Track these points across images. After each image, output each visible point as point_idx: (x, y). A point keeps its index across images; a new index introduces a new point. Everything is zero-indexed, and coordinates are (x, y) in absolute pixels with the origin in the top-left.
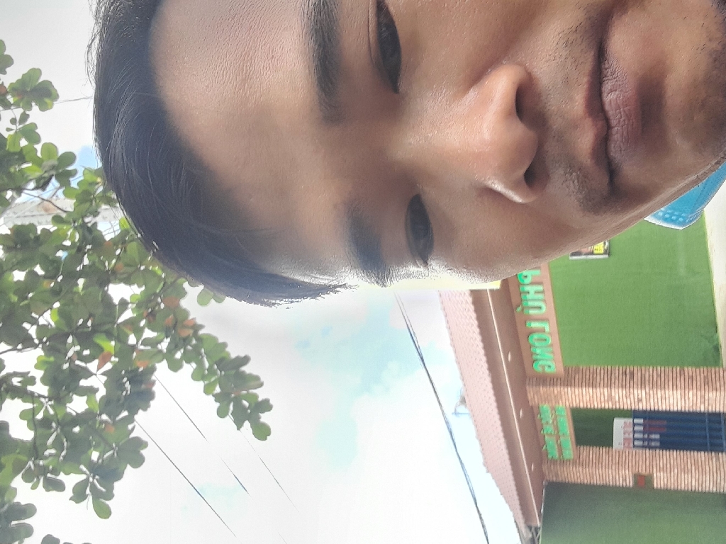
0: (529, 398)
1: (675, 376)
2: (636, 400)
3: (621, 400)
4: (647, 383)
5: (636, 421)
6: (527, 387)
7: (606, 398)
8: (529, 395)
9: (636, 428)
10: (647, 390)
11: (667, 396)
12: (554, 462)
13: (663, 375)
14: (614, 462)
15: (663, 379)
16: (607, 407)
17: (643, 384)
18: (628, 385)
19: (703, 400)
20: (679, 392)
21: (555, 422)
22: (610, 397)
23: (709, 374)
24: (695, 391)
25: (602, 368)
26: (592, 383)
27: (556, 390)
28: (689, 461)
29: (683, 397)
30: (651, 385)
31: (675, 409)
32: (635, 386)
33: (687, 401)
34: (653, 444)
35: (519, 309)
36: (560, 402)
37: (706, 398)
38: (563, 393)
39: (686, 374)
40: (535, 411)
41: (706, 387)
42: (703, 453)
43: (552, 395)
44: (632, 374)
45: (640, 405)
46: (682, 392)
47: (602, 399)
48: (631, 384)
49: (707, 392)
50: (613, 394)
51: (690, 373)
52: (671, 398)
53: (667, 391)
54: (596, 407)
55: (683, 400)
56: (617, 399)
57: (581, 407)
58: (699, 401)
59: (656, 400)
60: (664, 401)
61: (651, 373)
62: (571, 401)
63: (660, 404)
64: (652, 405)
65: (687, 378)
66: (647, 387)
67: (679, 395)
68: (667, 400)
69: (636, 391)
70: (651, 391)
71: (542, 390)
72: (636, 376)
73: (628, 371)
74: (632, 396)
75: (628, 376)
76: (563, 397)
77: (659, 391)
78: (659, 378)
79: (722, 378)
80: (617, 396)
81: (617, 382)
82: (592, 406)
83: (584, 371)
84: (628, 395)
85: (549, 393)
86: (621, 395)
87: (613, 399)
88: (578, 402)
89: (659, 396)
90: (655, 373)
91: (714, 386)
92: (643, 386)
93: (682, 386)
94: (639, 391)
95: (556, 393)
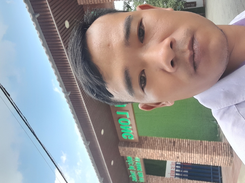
0: (120, 153)
1: (197, 145)
2: (176, 157)
3: (168, 156)
4: (182, 148)
6: (119, 147)
7: (160, 155)
8: (120, 151)
9: (177, 167)
10: (182, 153)
11: (193, 156)
12: (135, 182)
13: (191, 144)
16: (160, 159)
17: (180, 149)
18: (172, 149)
19: (212, 160)
20: (199, 155)
22: (162, 155)
23: (216, 145)
24: (208, 155)
25: (159, 138)
26: (153, 147)
27: (134, 149)
29: (201, 158)
30: (184, 150)
31: (197, 163)
32: (176, 150)
33: (203, 160)
34: (185, 175)
37: (214, 158)
38: (137, 151)
39: (203, 144)
40: (124, 158)
41: (214, 153)
43: (132, 151)
44: (174, 142)
45: (178, 159)
46: (201, 155)
47: (158, 156)
48: (174, 148)
49: (214, 156)
50: (164, 154)
51: (206, 145)
52: (195, 157)
53: (193, 154)
54: (155, 159)
55: (201, 159)
56: (166, 156)
57: (147, 158)
58: (210, 160)
59: (186, 158)
60: (191, 159)
61: (184, 143)
62: (142, 155)
63: (188, 160)
64: (184, 160)
65: (204, 147)
66: (182, 151)
67: (199, 157)
68: (193, 158)
69: (176, 153)
70: (184, 154)
71: (127, 149)
72: (176, 144)
73: (172, 141)
74: (173, 155)
75: (172, 144)
76: (138, 153)
77: (188, 154)
78: (189, 146)
79: (223, 148)
80: (166, 154)
81: (166, 146)
82: (153, 159)
83: (150, 140)
84: (171, 154)
85: (130, 150)
86: (168, 154)
87: (164, 156)
88: (145, 156)
89: (188, 156)
90: (187, 143)
91: (219, 153)
92: (180, 150)
93: (201, 152)
94: (178, 153)
95: (134, 151)
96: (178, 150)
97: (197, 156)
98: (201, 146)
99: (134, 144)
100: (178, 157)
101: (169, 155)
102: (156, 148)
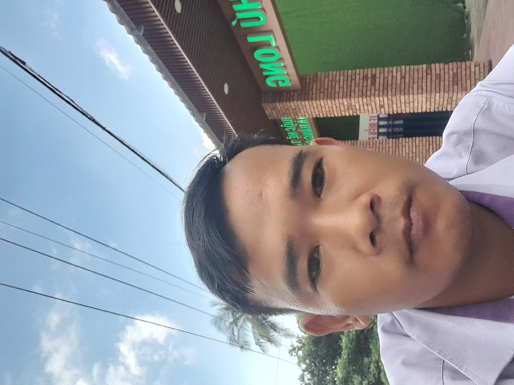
0: (268, 114)
1: (420, 77)
2: (378, 105)
3: (362, 107)
4: (390, 88)
6: (263, 105)
7: (346, 107)
8: (266, 111)
10: (390, 97)
11: (411, 100)
13: (407, 75)
15: (407, 82)
16: (347, 114)
17: (385, 90)
18: (369, 93)
19: (450, 101)
20: (424, 95)
21: (299, 129)
22: (350, 106)
23: (459, 70)
24: (442, 94)
25: (342, 74)
27: (293, 104)
28: (431, 146)
29: (428, 100)
30: (394, 90)
31: (420, 111)
32: (377, 92)
33: (433, 103)
35: (234, 23)
37: (455, 98)
38: (301, 107)
39: (433, 71)
40: (277, 122)
41: (455, 87)
43: (290, 108)
44: (374, 77)
45: (383, 110)
46: (428, 95)
47: (342, 108)
48: (373, 91)
49: (455, 94)
50: (353, 103)
51: (438, 72)
52: (416, 102)
53: (411, 96)
54: (336, 115)
55: (428, 103)
57: (322, 116)
58: (445, 102)
59: (399, 105)
61: (394, 75)
63: (403, 108)
64: (395, 109)
65: (434, 78)
66: (390, 93)
67: (424, 99)
68: (411, 104)
69: (377, 98)
70: (394, 98)
71: (279, 105)
72: (377, 80)
73: (369, 75)
74: (373, 103)
75: (369, 82)
76: (302, 110)
77: (402, 97)
78: (403, 80)
79: (473, 75)
80: (357, 105)
81: (357, 89)
82: (333, 116)
83: (323, 80)
84: (369, 103)
85: (286, 107)
86: (361, 103)
87: (354, 108)
88: (317, 113)
89: (403, 101)
90: (399, 74)
91: (464, 86)
92: (385, 92)
93: (429, 88)
94: (381, 99)
95: (293, 107)
96: (381, 93)
97: (420, 100)
98: (429, 77)
99: (292, 94)
100: (382, 106)
101: (365, 104)
102: (337, 95)
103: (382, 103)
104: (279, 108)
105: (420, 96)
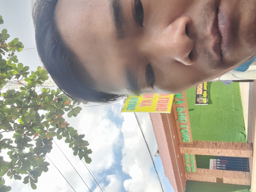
0: (181, 151)
1: (231, 145)
2: (217, 152)
4: (221, 147)
5: (217, 160)
6: (180, 147)
7: (207, 152)
8: (181, 150)
9: (218, 162)
10: (221, 149)
11: (228, 152)
12: (189, 173)
14: (210, 174)
15: (227, 146)
16: (207, 155)
18: (215, 148)
19: (240, 153)
21: (190, 160)
22: (209, 152)
24: (237, 150)
25: (206, 142)
26: (202, 147)
27: (190, 149)
28: (236, 174)
30: (222, 148)
31: (231, 156)
32: (217, 148)
33: (235, 154)
34: (223, 168)
35: (177, 121)
36: (191, 153)
37: (242, 152)
38: (192, 150)
39: (235, 144)
40: (183, 156)
41: (241, 149)
42: (240, 172)
44: (216, 144)
45: (219, 154)
46: (233, 150)
47: (206, 152)
49: (242, 151)
50: (210, 151)
51: (236, 144)
52: (230, 152)
53: (228, 150)
54: (204, 155)
55: (234, 153)
56: (211, 152)
57: (199, 154)
58: (239, 154)
59: (224, 153)
60: (227, 153)
61: (223, 144)
62: (195, 152)
63: (226, 154)
64: (223, 154)
65: (235, 146)
66: (221, 148)
67: (232, 151)
68: (228, 153)
69: (217, 150)
70: (223, 150)
71: (185, 148)
72: (217, 144)
74: (216, 151)
75: (215, 145)
76: (193, 151)
77: (225, 150)
78: (225, 146)
79: (247, 146)
81: (211, 146)
82: (202, 155)
83: (200, 142)
84: (215, 151)
85: (187, 150)
86: (212, 151)
87: (210, 152)
88: (197, 153)
89: (225, 151)
90: (224, 143)
91: (244, 149)
92: (220, 148)
93: (233, 148)
94: (219, 150)
95: (190, 150)
96: (219, 148)
99: (190, 145)
103: (219, 152)
104: (185, 149)
105: (231, 150)
